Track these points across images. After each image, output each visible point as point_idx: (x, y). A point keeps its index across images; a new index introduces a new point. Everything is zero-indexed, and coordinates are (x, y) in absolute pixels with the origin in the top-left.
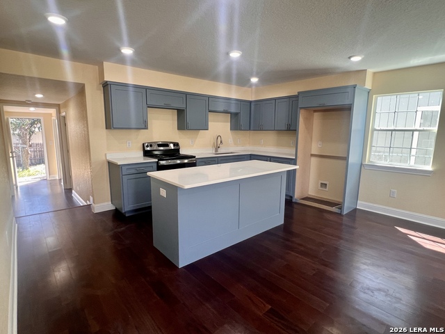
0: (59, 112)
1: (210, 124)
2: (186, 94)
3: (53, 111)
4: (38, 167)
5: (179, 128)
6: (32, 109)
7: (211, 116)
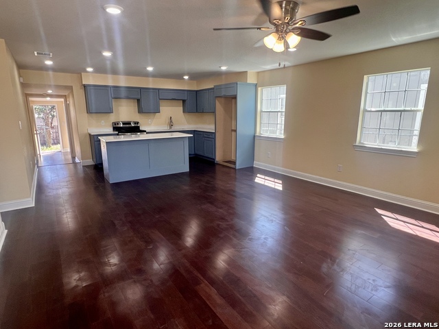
0: (66, 101)
1: (162, 109)
2: (141, 89)
3: (63, 100)
4: (57, 146)
5: (139, 112)
6: (48, 99)
7: (162, 103)
